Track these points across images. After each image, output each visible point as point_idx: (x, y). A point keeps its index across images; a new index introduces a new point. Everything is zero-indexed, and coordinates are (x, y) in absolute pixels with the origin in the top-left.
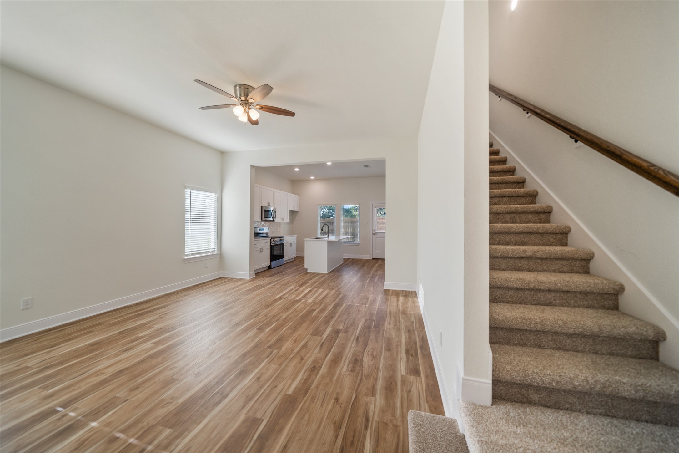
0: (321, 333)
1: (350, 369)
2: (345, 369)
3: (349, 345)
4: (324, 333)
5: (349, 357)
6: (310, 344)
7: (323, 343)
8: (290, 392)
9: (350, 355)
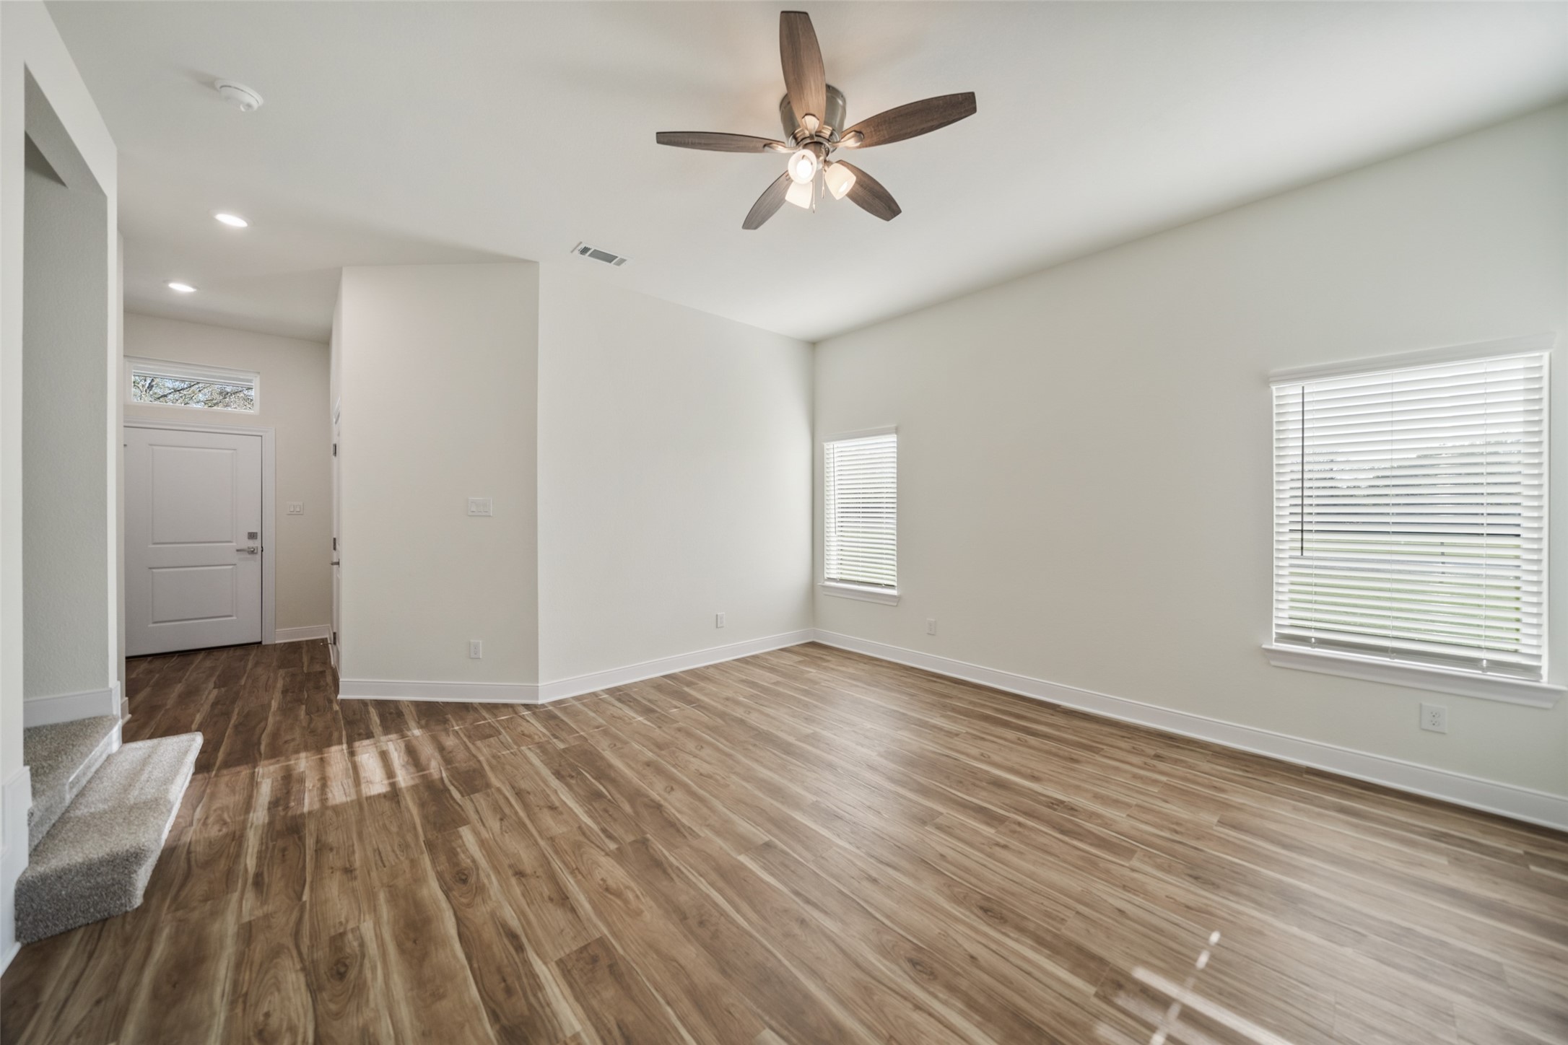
0: (575, 973)
1: (350, 936)
2: (367, 928)
3: (404, 1012)
4: (571, 986)
5: (374, 969)
6: (557, 917)
7: (520, 948)
8: (465, 832)
9: (375, 978)
